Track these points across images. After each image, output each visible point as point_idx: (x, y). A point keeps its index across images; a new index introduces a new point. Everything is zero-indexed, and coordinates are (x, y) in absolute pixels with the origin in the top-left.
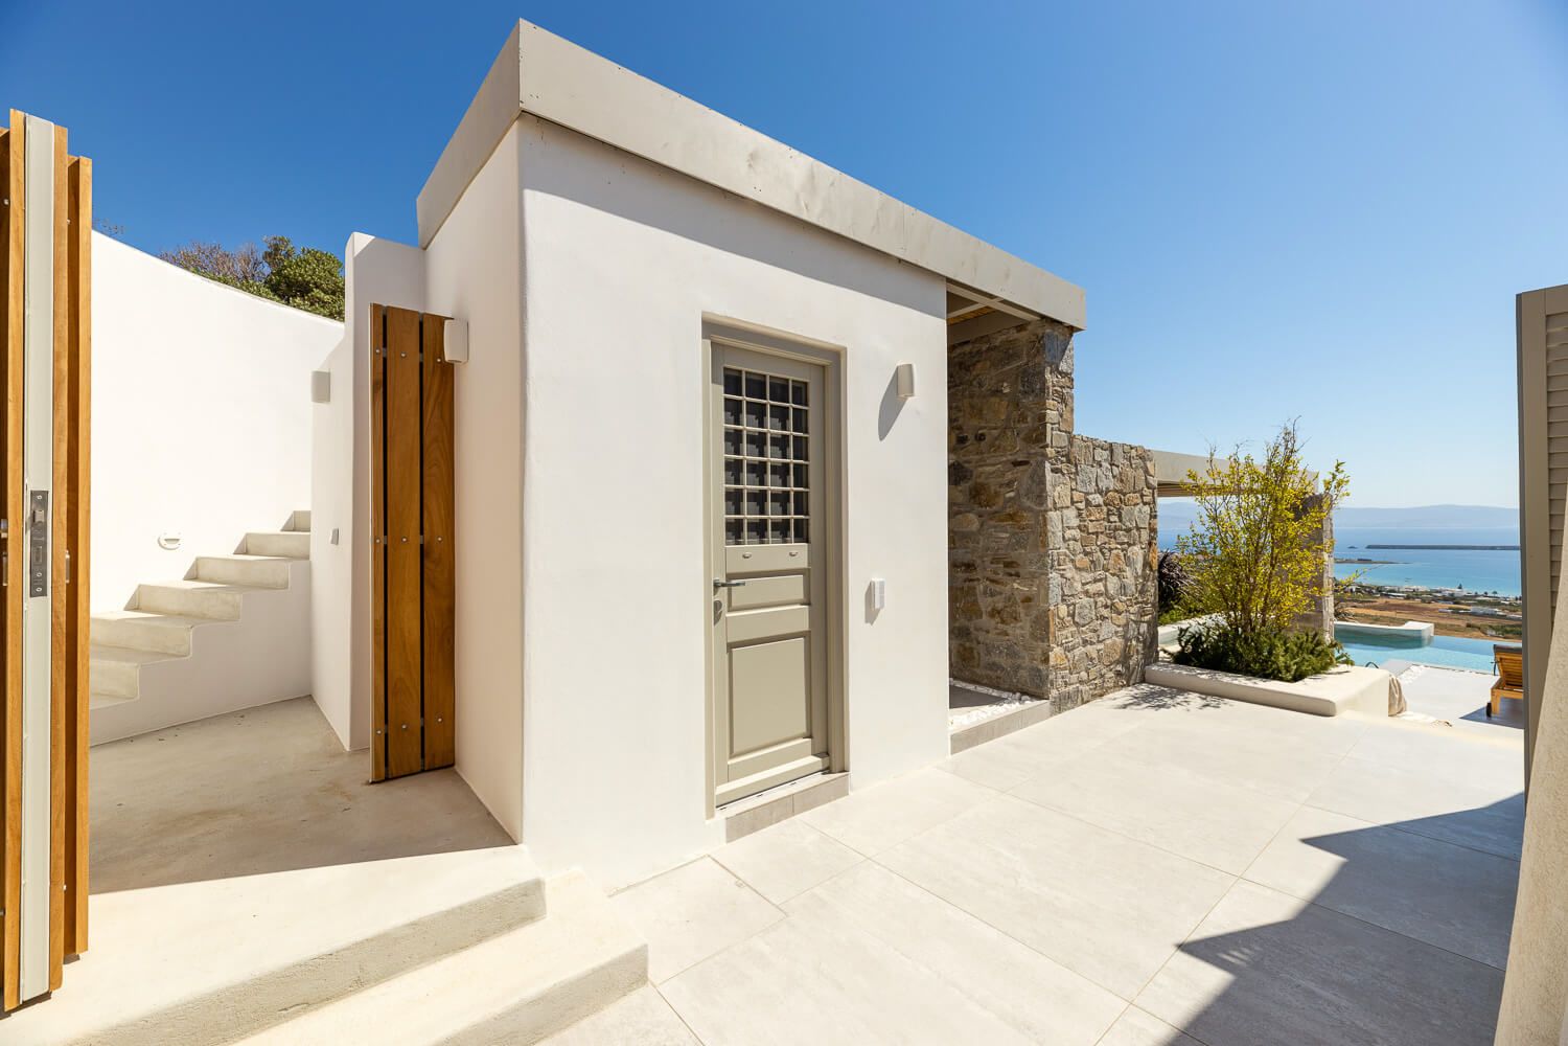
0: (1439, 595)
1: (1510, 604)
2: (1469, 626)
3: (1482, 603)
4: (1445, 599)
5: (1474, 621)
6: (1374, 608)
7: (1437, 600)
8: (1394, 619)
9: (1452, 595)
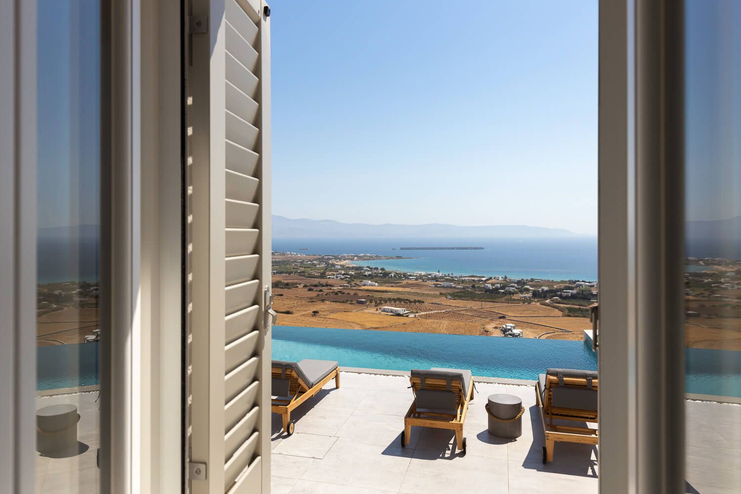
0: (430, 277)
1: (458, 280)
2: (441, 294)
3: (447, 280)
4: (432, 279)
5: (443, 291)
6: (402, 286)
7: (429, 279)
8: (410, 292)
9: (435, 276)
